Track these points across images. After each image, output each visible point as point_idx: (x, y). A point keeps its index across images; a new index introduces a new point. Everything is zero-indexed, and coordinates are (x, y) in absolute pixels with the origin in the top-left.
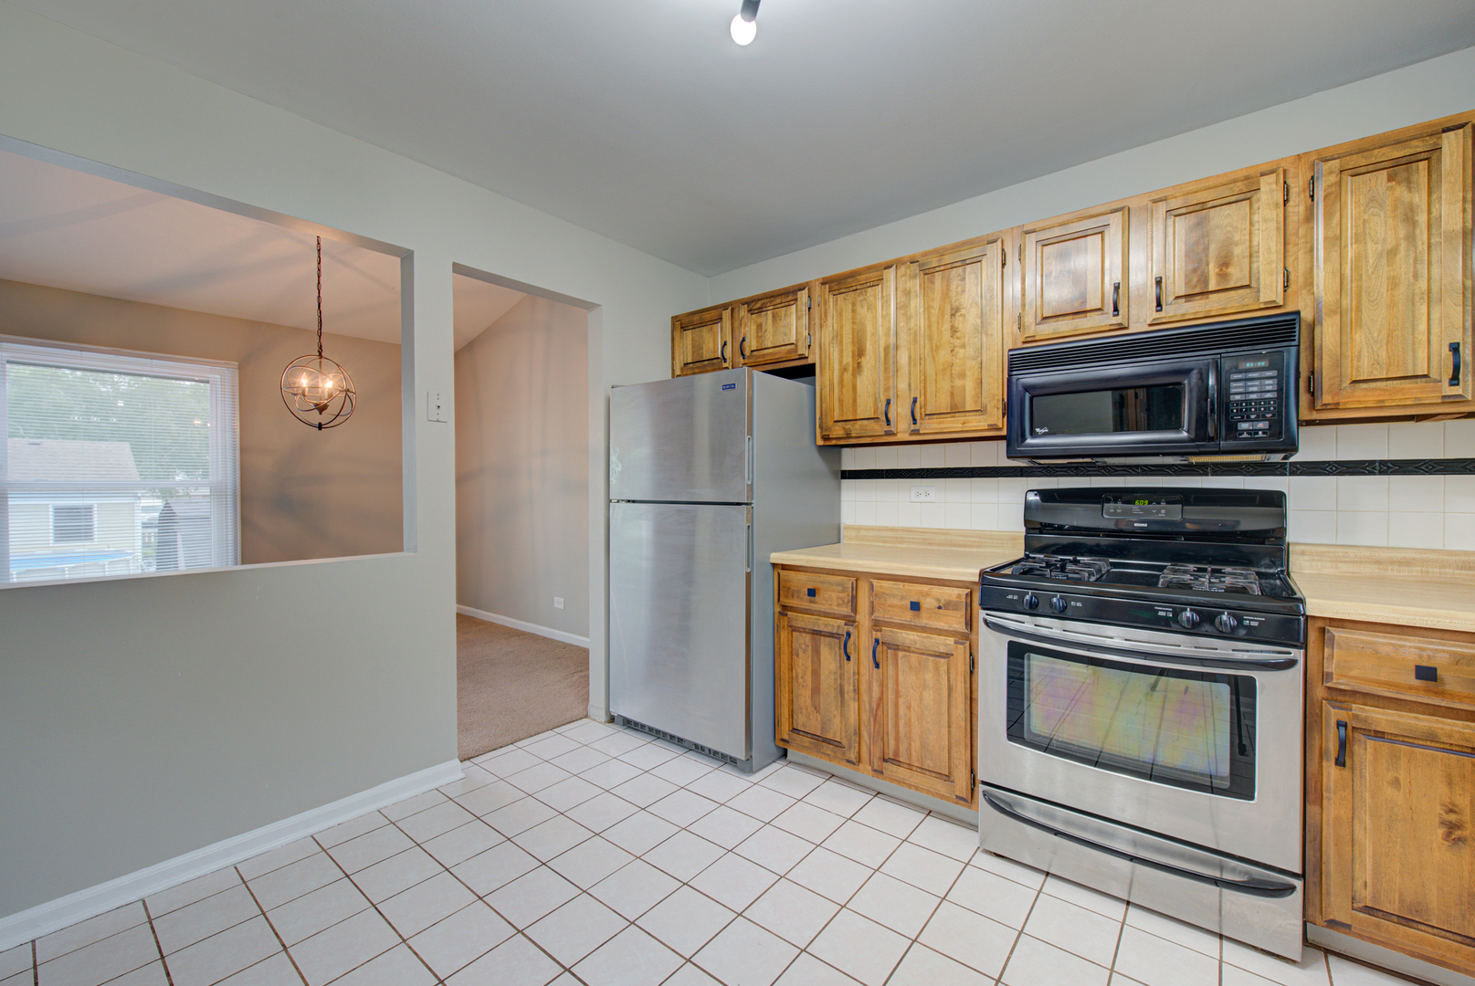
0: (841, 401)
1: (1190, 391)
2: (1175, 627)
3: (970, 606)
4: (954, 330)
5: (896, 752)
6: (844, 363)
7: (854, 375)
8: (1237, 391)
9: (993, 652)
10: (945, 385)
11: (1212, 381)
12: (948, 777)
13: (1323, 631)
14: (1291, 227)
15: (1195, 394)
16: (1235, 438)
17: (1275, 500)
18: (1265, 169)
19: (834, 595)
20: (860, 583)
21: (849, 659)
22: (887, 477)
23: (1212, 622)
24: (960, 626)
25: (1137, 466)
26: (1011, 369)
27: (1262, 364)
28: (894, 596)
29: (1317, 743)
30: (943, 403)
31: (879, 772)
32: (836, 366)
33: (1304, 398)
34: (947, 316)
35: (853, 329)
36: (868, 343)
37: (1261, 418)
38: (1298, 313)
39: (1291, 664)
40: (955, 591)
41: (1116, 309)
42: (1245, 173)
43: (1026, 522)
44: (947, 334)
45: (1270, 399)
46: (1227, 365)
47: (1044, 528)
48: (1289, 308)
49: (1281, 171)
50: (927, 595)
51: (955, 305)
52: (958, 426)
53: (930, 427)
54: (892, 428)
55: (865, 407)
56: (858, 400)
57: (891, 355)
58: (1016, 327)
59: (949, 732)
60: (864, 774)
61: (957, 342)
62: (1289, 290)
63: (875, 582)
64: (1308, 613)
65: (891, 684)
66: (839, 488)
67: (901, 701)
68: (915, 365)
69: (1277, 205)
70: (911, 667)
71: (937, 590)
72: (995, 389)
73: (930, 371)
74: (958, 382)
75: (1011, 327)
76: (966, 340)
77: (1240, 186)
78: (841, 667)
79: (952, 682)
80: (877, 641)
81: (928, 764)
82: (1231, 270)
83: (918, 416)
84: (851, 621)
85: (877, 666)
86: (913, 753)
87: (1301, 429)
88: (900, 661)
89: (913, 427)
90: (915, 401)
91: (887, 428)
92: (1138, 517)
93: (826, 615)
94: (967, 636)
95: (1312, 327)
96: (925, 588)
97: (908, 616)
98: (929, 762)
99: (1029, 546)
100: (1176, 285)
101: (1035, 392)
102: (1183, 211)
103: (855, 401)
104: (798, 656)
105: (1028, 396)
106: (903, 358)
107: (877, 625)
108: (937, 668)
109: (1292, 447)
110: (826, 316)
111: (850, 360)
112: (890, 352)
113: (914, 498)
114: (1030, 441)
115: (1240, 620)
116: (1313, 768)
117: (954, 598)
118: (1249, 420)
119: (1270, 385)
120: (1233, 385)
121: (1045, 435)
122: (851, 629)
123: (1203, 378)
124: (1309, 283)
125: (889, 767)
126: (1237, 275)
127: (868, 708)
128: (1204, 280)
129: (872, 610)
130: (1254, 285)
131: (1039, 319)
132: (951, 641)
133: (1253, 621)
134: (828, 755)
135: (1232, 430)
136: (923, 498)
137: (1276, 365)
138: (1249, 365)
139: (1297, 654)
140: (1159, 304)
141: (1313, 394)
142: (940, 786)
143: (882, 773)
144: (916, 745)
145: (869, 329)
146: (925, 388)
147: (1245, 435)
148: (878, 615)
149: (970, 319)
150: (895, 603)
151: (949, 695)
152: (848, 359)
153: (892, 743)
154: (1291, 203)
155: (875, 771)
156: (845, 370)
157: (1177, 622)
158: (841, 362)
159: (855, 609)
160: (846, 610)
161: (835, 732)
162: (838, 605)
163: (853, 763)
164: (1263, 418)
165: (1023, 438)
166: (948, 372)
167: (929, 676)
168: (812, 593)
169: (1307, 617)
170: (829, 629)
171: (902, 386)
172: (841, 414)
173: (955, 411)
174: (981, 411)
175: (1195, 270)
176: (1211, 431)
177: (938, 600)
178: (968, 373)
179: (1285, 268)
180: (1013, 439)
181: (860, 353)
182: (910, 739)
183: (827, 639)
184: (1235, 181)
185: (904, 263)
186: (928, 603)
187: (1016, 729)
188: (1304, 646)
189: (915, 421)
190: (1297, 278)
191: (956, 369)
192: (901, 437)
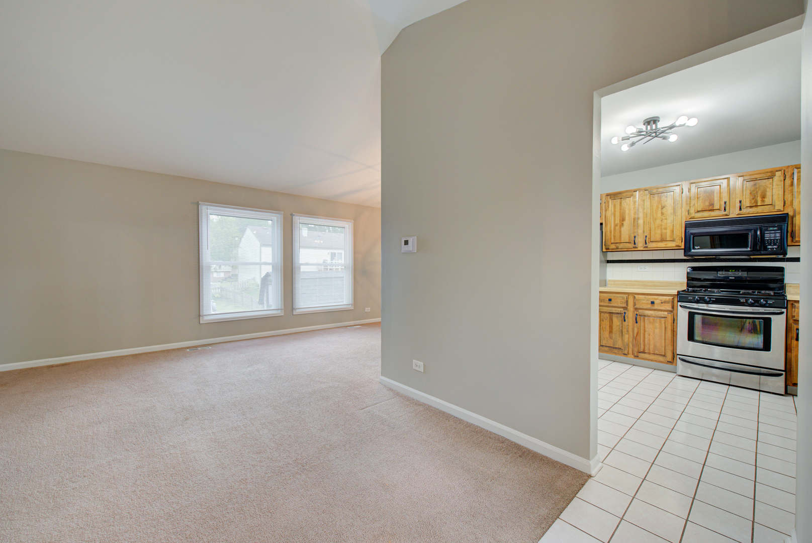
0: (614, 236)
1: (751, 236)
2: (746, 304)
3: (673, 302)
4: (662, 214)
5: (644, 349)
6: (616, 223)
7: (620, 227)
8: (767, 236)
9: (683, 316)
10: (659, 232)
11: (758, 233)
12: (664, 356)
13: (792, 304)
14: (786, 187)
15: (753, 237)
16: (766, 251)
17: (781, 270)
18: (778, 169)
19: (619, 301)
20: (629, 297)
21: (625, 321)
22: (627, 263)
23: (758, 303)
24: (670, 308)
25: (730, 259)
26: (686, 228)
27: (776, 229)
28: (644, 300)
29: (790, 336)
30: (658, 237)
31: (637, 357)
32: (613, 224)
33: (789, 239)
34: (660, 209)
35: (620, 212)
36: (626, 217)
37: (775, 244)
38: (788, 214)
39: (782, 313)
40: (668, 298)
41: (725, 210)
42: (771, 170)
43: (687, 277)
44: (659, 215)
45: (778, 239)
46: (763, 229)
47: (693, 279)
48: (785, 212)
49: (783, 170)
50: (657, 299)
51: (663, 205)
52: (664, 246)
53: (652, 245)
54: (636, 246)
55: (625, 237)
56: (622, 236)
57: (636, 221)
58: (687, 213)
59: (665, 342)
60: (630, 358)
61: (664, 218)
62: (785, 206)
63: (636, 296)
64: (788, 299)
65: (642, 328)
66: (606, 267)
67: (646, 333)
68: (646, 225)
69: (781, 181)
70: (650, 322)
71: (661, 298)
72: (680, 233)
73: (653, 227)
74: (664, 231)
75: (685, 214)
76: (667, 217)
77: (769, 174)
78: (622, 324)
79: (666, 325)
80: (637, 314)
81: (657, 352)
82: (765, 199)
83: (647, 242)
84: (625, 308)
85: (637, 322)
86: (651, 349)
87: (788, 247)
88: (646, 321)
89: (645, 245)
90: (646, 237)
91: (634, 246)
92: (731, 275)
93: (615, 307)
94: (673, 311)
95: (792, 218)
96: (656, 297)
97: (649, 306)
98: (657, 351)
99: (688, 285)
100: (747, 203)
101: (695, 235)
102: (749, 180)
103: (620, 236)
104: (603, 321)
105: (692, 236)
106: (641, 222)
107: (636, 309)
108: (660, 322)
109: (785, 254)
110: (608, 206)
111: (619, 222)
112: (635, 220)
113: (639, 270)
114: (693, 251)
115: (767, 302)
116: (789, 342)
117: (667, 300)
118: (771, 245)
119: (778, 235)
120: (766, 234)
121: (698, 249)
122: (626, 311)
123: (756, 232)
124: (792, 204)
125: (641, 355)
126: (768, 200)
127: (632, 336)
128: (756, 202)
129: (635, 304)
130: (773, 204)
131: (696, 211)
132: (666, 313)
133: (770, 302)
134: (616, 353)
135: (766, 248)
136: (642, 270)
137: (780, 229)
138: (771, 229)
139: (784, 310)
140: (740, 209)
141: (792, 238)
142: (661, 359)
143: (638, 356)
144: (652, 347)
145: (627, 212)
146: (650, 232)
147: (770, 250)
148: (637, 306)
149: (669, 210)
150: (644, 303)
151: (665, 330)
152: (618, 221)
153: (642, 347)
154: (786, 180)
155: (635, 356)
156: (616, 225)
157: (748, 303)
158: (614, 223)
159: (627, 305)
160: (624, 305)
161: (619, 344)
162: (621, 304)
163: (626, 354)
164: (776, 245)
165: (690, 250)
166: (660, 228)
167: (657, 325)
168: (610, 300)
169: (787, 301)
170: (617, 312)
171: (640, 231)
172: (615, 240)
173: (662, 240)
174: (673, 240)
175: (753, 199)
176: (758, 248)
177: (661, 301)
178: (668, 228)
179: (784, 199)
180: (687, 250)
181: (623, 220)
182: (649, 345)
183: (616, 315)
184: (767, 172)
185: (642, 190)
186: (656, 302)
187: (691, 337)
188: (786, 308)
189: (646, 243)
190: (788, 203)
191: (663, 227)
192: (639, 249)
